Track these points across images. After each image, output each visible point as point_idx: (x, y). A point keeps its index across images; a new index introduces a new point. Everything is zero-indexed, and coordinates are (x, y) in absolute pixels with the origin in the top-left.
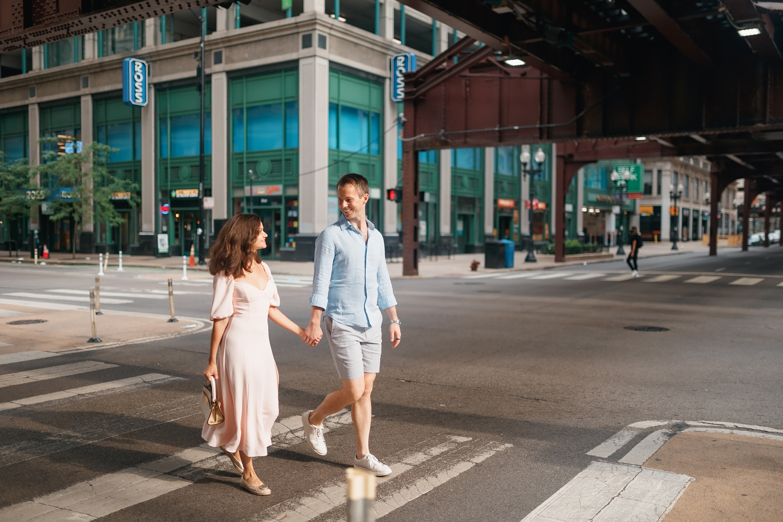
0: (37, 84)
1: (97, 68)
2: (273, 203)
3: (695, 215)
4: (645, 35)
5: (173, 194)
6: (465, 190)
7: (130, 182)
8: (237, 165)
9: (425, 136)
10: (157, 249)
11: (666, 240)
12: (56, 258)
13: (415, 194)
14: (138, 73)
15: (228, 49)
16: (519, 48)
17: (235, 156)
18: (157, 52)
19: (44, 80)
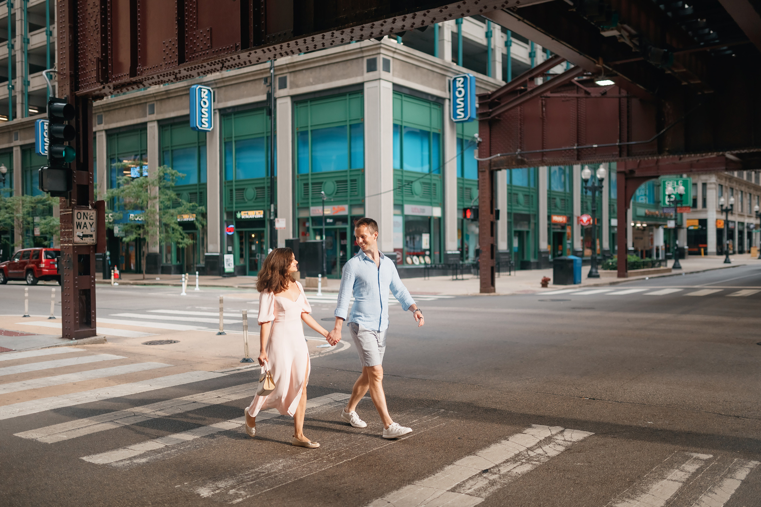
0: (104, 112)
1: (163, 95)
2: (337, 223)
3: (741, 228)
4: (729, 52)
5: (239, 215)
6: (521, 207)
7: (197, 205)
8: (303, 186)
9: (501, 156)
10: (224, 268)
11: (712, 253)
12: (127, 278)
13: (492, 212)
14: (204, 100)
15: (292, 74)
16: (611, 69)
17: (300, 178)
18: (223, 78)
19: (112, 108)
